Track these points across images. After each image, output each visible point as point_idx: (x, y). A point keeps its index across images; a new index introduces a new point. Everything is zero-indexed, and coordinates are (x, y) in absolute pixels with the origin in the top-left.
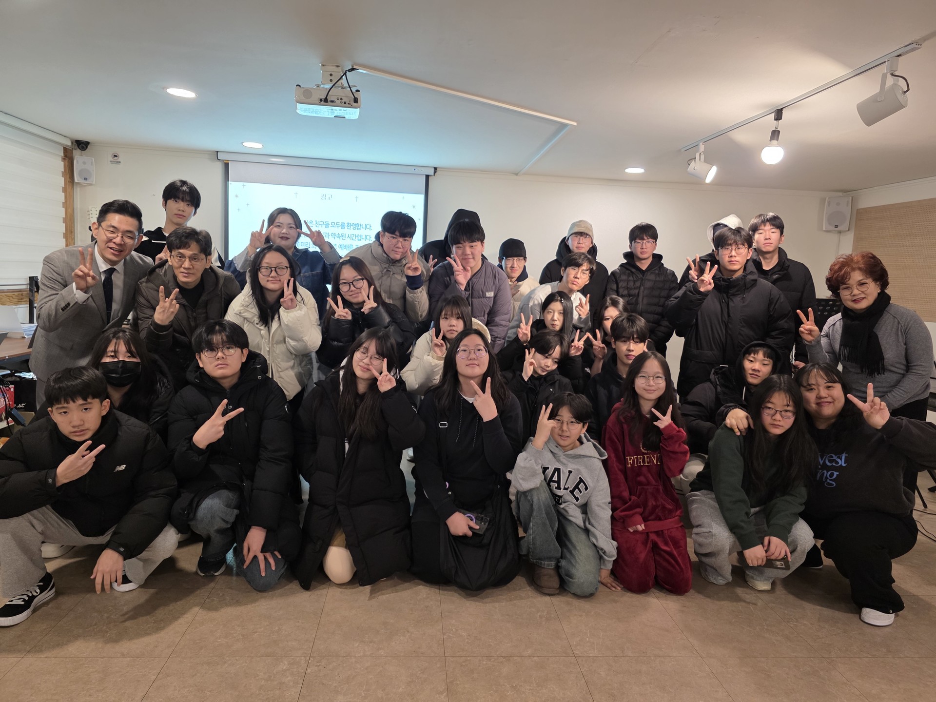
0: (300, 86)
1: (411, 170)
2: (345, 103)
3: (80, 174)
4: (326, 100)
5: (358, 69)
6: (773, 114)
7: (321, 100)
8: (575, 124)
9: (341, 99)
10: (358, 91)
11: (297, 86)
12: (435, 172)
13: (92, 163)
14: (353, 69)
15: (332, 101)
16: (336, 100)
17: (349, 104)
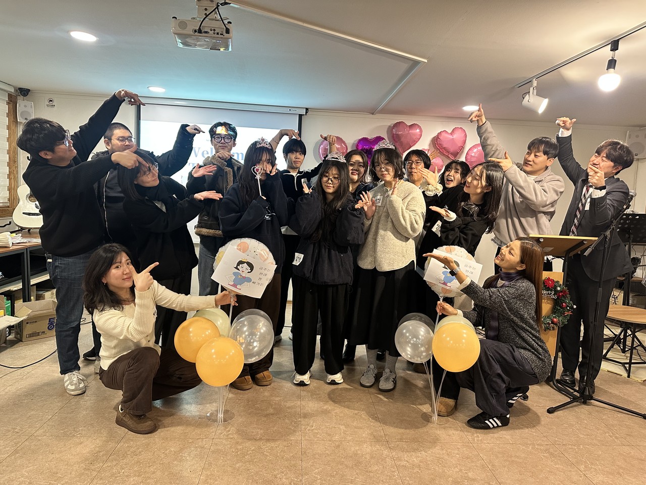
0: (176, 18)
1: (287, 110)
2: (218, 34)
3: (21, 115)
4: (200, 31)
5: (230, 4)
6: (610, 45)
7: (195, 31)
8: (426, 61)
9: (214, 30)
10: (229, 23)
11: (173, 18)
12: (306, 113)
13: (31, 107)
14: (226, 3)
15: (206, 32)
16: (209, 31)
17: (221, 34)
